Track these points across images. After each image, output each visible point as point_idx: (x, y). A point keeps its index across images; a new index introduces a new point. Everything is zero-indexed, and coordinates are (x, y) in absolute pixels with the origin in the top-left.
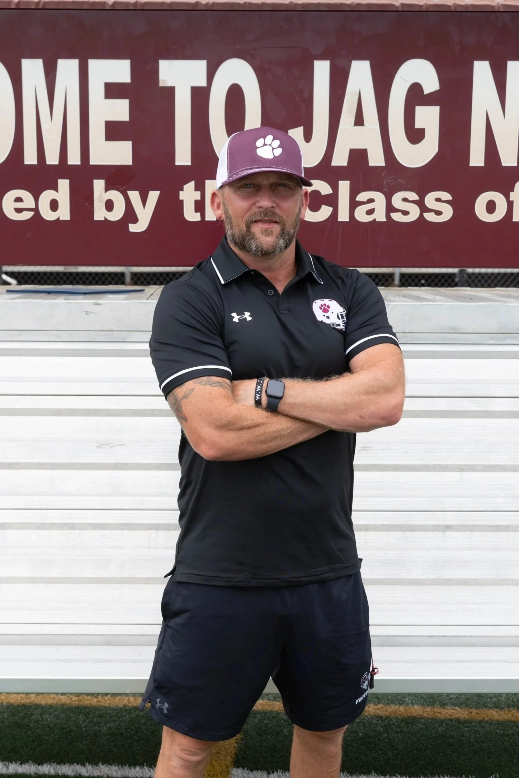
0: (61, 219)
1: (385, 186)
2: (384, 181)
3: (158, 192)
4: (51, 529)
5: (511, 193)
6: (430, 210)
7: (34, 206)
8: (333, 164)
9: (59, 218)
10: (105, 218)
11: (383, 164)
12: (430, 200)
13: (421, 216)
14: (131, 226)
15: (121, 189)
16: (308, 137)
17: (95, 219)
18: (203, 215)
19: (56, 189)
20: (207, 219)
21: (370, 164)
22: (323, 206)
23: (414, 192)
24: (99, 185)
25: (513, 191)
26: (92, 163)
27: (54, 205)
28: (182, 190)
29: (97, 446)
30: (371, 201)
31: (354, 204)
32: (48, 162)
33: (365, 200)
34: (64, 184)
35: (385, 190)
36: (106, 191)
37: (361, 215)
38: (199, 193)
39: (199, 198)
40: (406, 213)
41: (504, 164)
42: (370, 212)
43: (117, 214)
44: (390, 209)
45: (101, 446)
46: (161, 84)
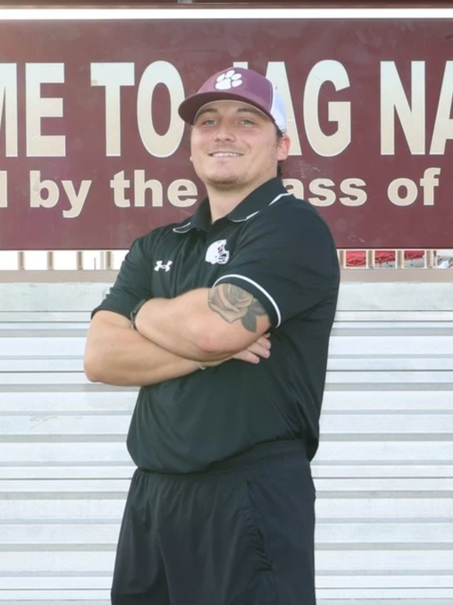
1: (303, 174)
2: (302, 169)
3: (90, 182)
5: (421, 180)
6: (346, 196)
10: (40, 205)
11: (300, 154)
12: (345, 186)
13: (337, 201)
14: (64, 212)
15: (55, 179)
17: (31, 206)
18: (132, 202)
20: (136, 205)
23: (330, 179)
24: (35, 175)
25: (423, 177)
26: (29, 154)
28: (113, 179)
30: (290, 187)
34: (3, 175)
35: (302, 177)
36: (41, 181)
38: (128, 181)
39: (128, 186)
40: (323, 198)
41: (413, 153)
43: (51, 202)
44: (308, 193)
46: (93, 84)
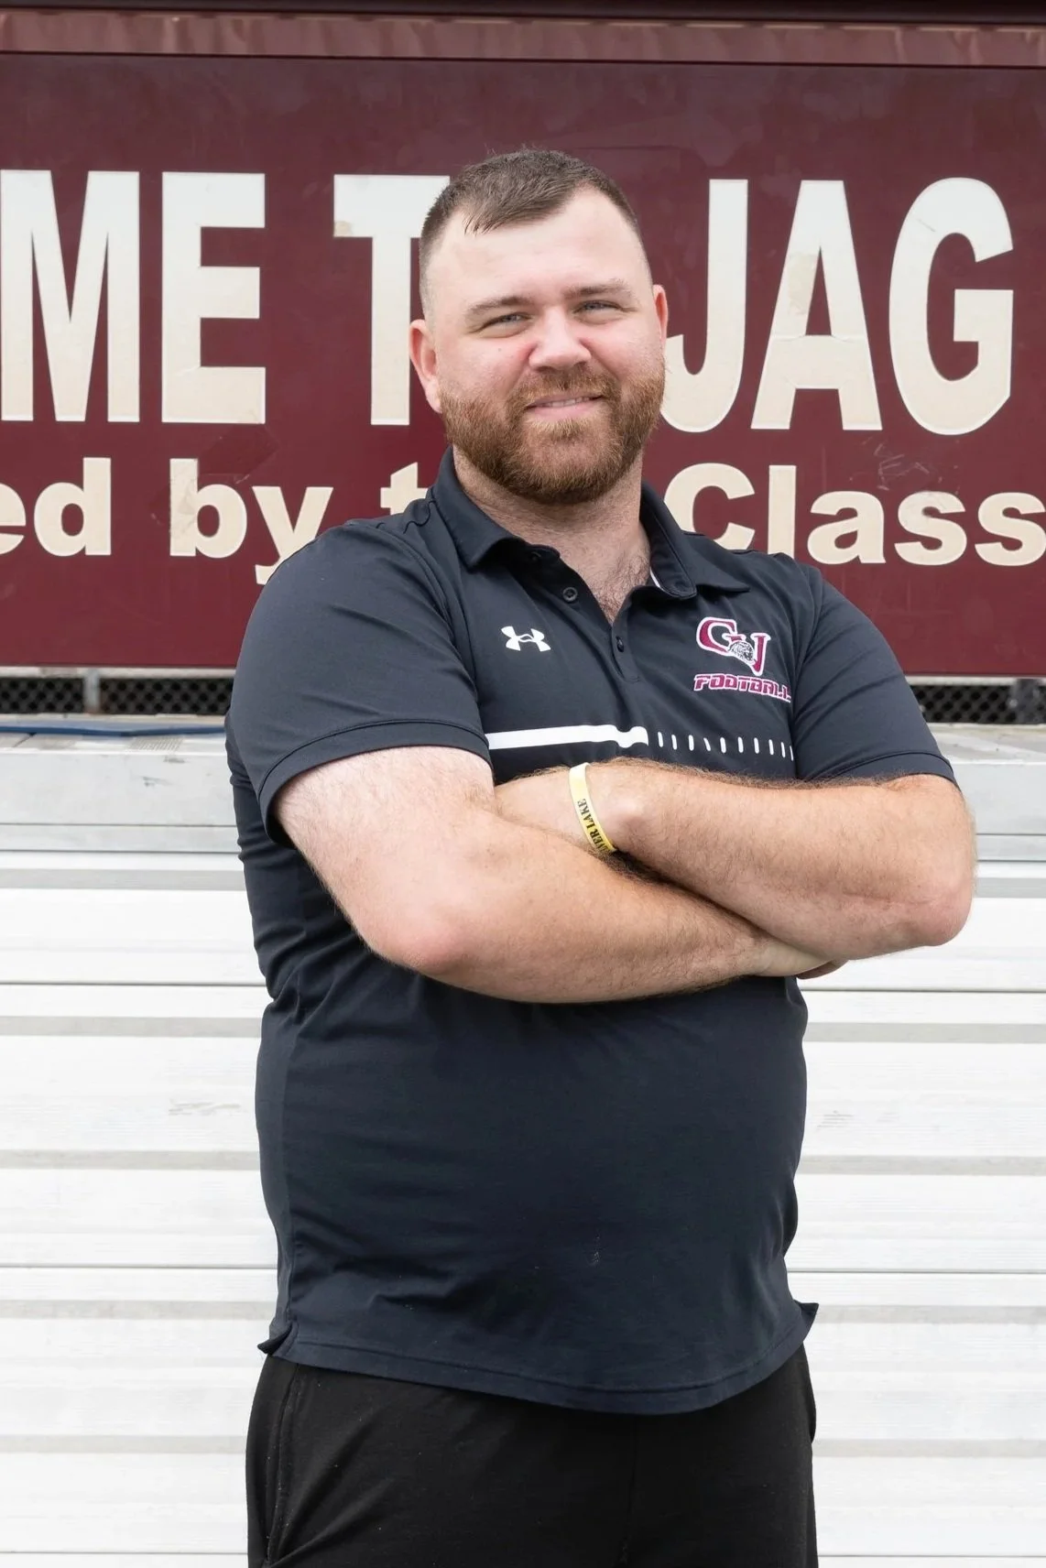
0: (88, 553)
1: (883, 478)
2: (880, 465)
3: (330, 490)
4: (54, 1316)
6: (992, 538)
7: (22, 522)
8: (756, 425)
9: (84, 550)
10: (197, 551)
11: (878, 427)
12: (991, 512)
13: (970, 552)
14: (258, 569)
15: (237, 483)
16: (694, 360)
17: (173, 553)
19: (79, 481)
21: (847, 426)
22: (731, 525)
23: (953, 493)
24: (183, 471)
26: (167, 418)
27: (72, 520)
28: (388, 484)
29: (171, 1110)
30: (848, 514)
31: (806, 522)
32: (61, 416)
33: (834, 512)
34: (98, 470)
35: (881, 487)
36: (200, 486)
37: (823, 547)
40: (932, 544)
42: (846, 541)
43: (226, 542)
44: (894, 533)
45: (180, 1110)
46: (339, 232)
